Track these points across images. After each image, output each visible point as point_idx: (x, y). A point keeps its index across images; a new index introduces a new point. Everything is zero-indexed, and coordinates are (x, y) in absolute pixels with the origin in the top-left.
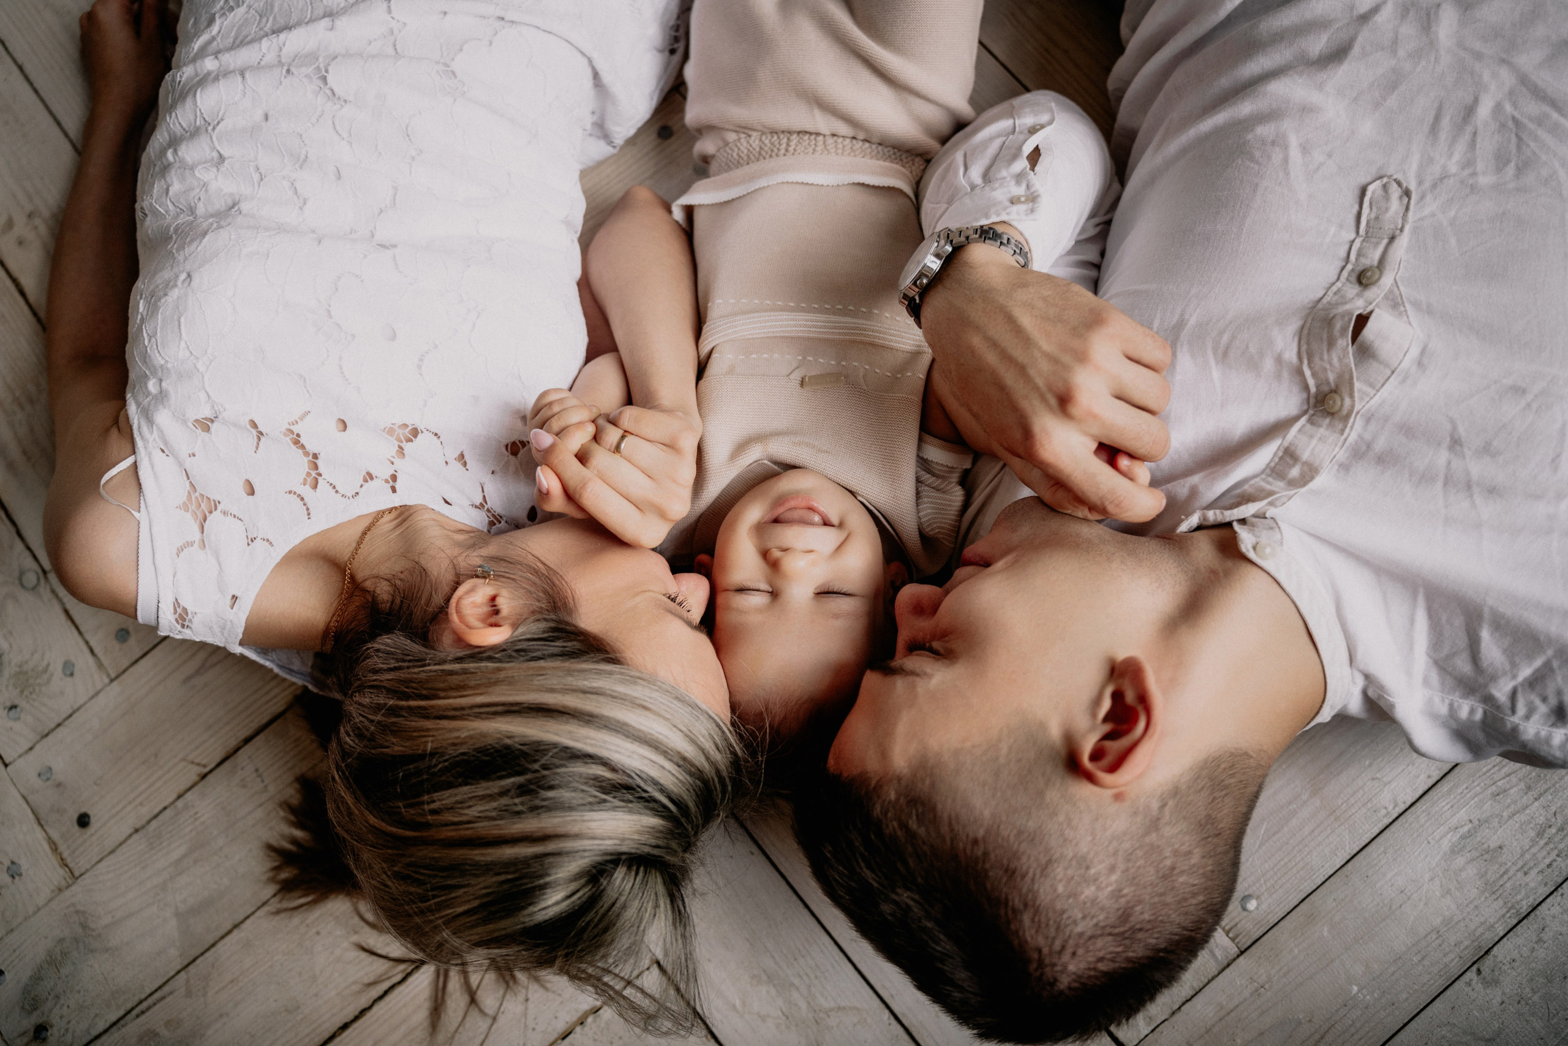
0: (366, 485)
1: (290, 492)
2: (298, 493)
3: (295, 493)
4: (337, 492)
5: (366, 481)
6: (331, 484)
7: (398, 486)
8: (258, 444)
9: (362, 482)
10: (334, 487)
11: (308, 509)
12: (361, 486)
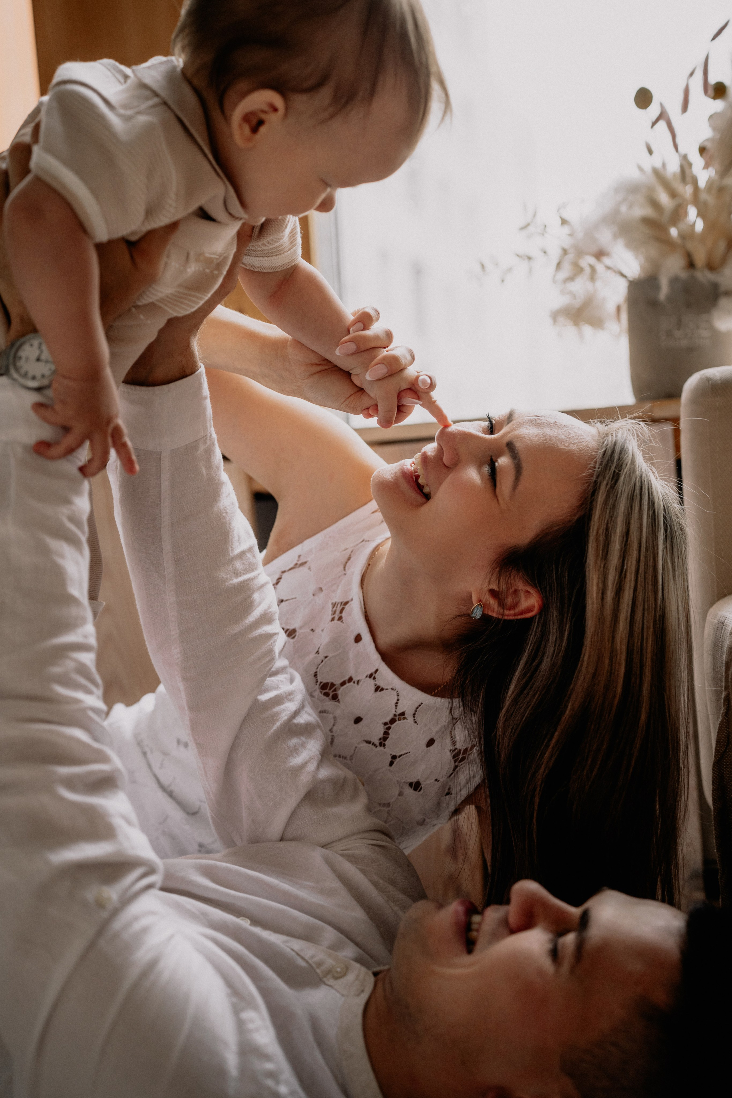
0: (385, 687)
1: (416, 722)
2: (413, 718)
3: (414, 720)
4: (398, 700)
5: (382, 689)
6: (396, 706)
7: (373, 670)
8: (404, 754)
9: (385, 690)
10: (397, 703)
11: (417, 708)
12: (387, 689)
